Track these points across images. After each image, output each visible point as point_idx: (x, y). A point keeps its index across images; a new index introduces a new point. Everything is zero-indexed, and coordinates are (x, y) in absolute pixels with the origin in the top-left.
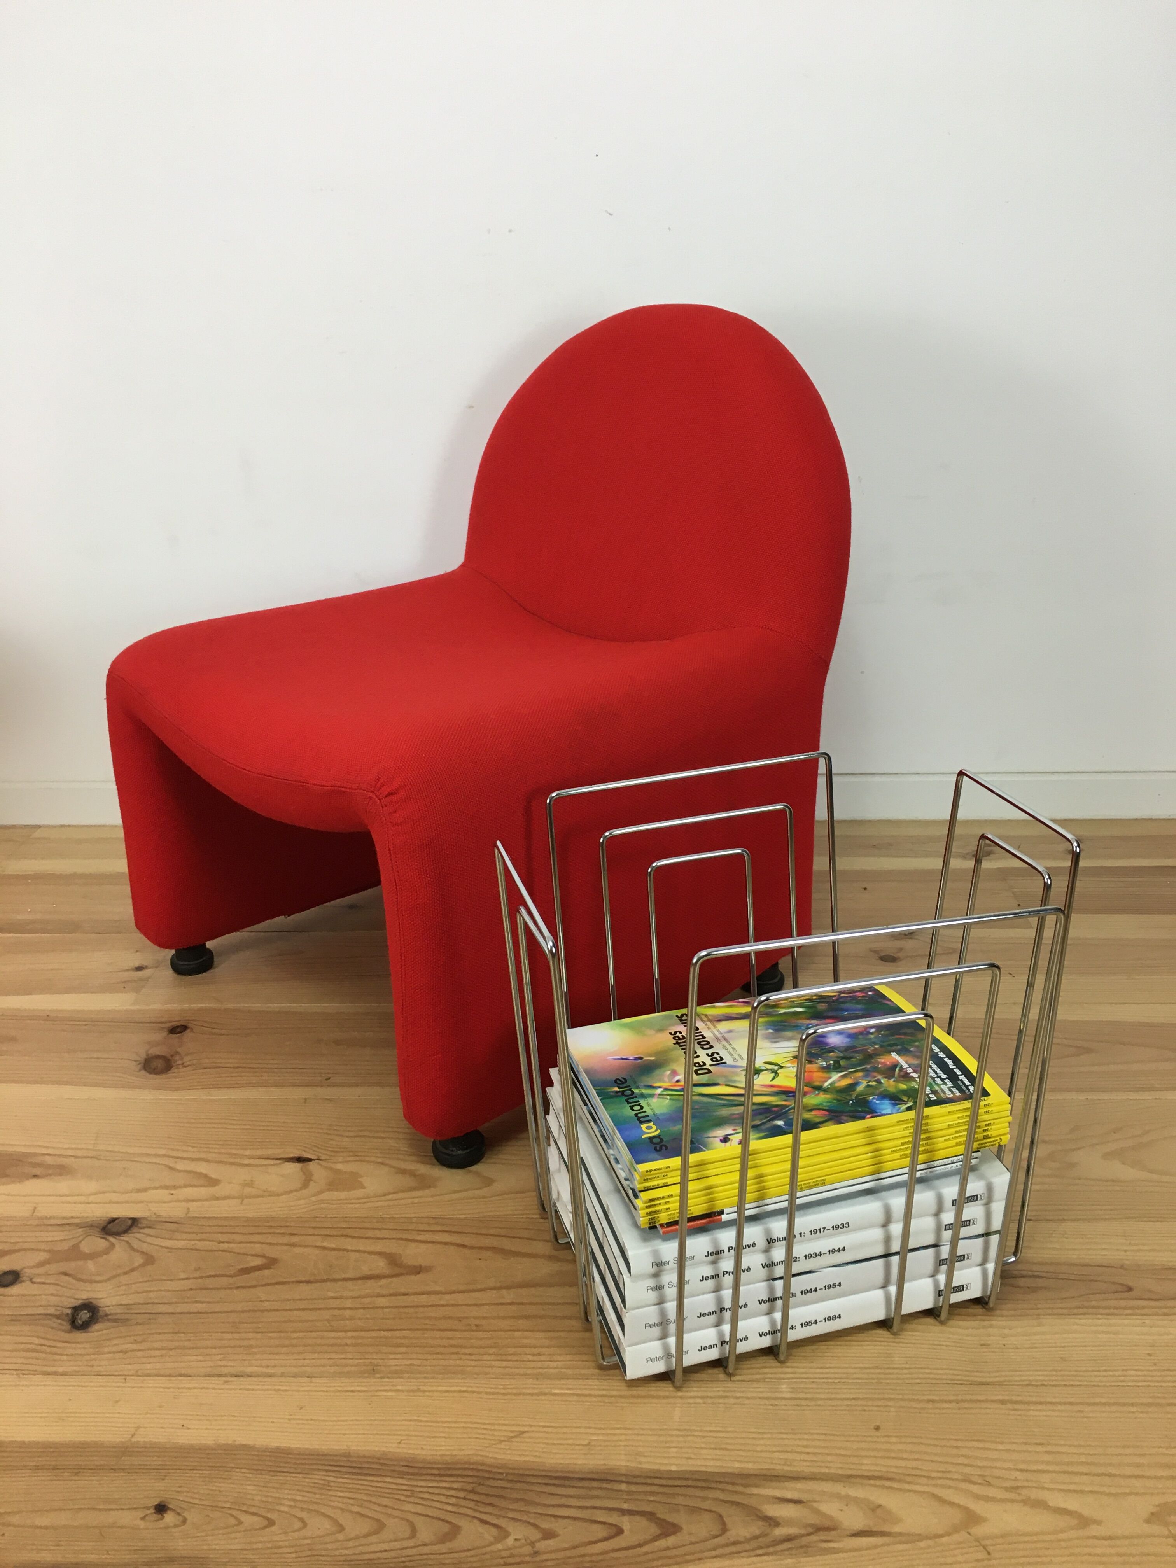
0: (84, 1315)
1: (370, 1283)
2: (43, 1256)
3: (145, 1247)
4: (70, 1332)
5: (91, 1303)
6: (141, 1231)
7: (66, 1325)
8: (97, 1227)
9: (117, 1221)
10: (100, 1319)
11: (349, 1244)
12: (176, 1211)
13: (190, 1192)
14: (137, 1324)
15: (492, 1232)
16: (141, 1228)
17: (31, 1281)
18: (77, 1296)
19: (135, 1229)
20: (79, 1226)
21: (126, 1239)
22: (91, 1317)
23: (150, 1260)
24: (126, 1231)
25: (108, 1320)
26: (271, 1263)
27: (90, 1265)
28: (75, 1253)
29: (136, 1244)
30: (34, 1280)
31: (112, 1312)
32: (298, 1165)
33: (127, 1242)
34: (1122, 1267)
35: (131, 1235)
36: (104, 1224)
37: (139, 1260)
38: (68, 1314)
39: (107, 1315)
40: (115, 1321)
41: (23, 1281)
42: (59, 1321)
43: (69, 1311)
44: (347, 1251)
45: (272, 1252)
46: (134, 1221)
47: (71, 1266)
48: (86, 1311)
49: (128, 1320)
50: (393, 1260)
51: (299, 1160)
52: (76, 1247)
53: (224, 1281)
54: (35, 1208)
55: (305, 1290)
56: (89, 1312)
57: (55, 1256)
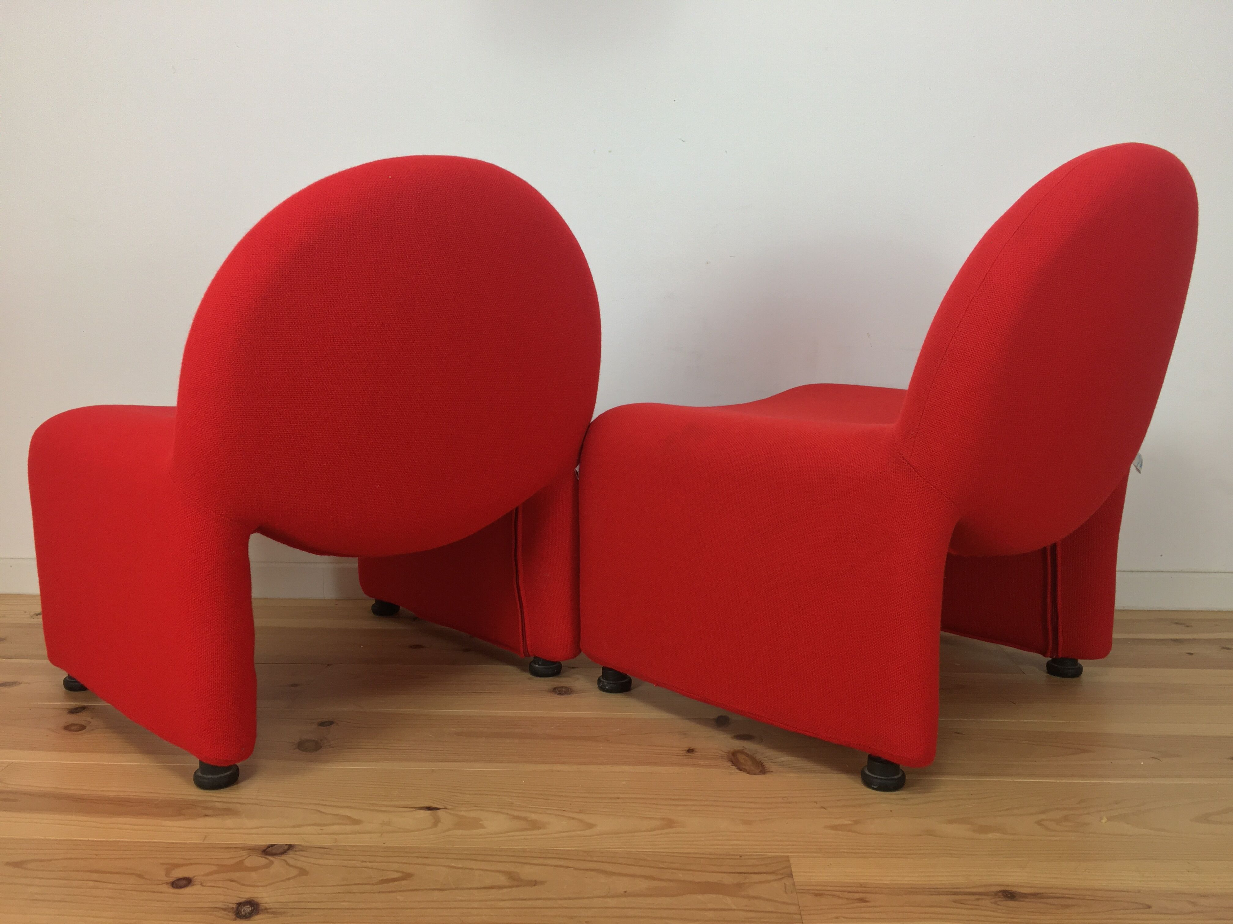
0: (248, 909)
1: (493, 891)
2: (214, 868)
3: (299, 864)
4: (235, 920)
5: (253, 900)
6: (298, 853)
7: (232, 916)
8: (258, 850)
9: (275, 846)
10: (260, 912)
11: (473, 865)
12: (326, 841)
13: (335, 828)
14: (293, 916)
15: (595, 859)
16: (296, 851)
17: (201, 884)
18: (241, 896)
19: (290, 852)
20: (243, 848)
21: (284, 858)
22: (252, 911)
23: (303, 872)
24: (284, 852)
25: (268, 912)
26: (407, 876)
27: (254, 875)
28: (239, 866)
29: (291, 862)
30: (204, 884)
31: (271, 907)
32: (428, 812)
33: (285, 860)
34: (1139, 892)
35: (288, 856)
36: (263, 849)
37: (294, 872)
38: (233, 908)
39: (266, 909)
40: (273, 913)
41: (195, 885)
42: (225, 913)
43: (235, 906)
44: (473, 869)
45: (408, 869)
46: (290, 847)
47: (236, 875)
48: (249, 906)
49: (284, 913)
50: (511, 875)
51: (429, 808)
52: (241, 862)
53: (368, 887)
54: (206, 836)
55: (436, 895)
56: (251, 907)
57: (223, 868)
